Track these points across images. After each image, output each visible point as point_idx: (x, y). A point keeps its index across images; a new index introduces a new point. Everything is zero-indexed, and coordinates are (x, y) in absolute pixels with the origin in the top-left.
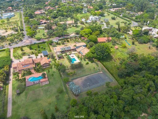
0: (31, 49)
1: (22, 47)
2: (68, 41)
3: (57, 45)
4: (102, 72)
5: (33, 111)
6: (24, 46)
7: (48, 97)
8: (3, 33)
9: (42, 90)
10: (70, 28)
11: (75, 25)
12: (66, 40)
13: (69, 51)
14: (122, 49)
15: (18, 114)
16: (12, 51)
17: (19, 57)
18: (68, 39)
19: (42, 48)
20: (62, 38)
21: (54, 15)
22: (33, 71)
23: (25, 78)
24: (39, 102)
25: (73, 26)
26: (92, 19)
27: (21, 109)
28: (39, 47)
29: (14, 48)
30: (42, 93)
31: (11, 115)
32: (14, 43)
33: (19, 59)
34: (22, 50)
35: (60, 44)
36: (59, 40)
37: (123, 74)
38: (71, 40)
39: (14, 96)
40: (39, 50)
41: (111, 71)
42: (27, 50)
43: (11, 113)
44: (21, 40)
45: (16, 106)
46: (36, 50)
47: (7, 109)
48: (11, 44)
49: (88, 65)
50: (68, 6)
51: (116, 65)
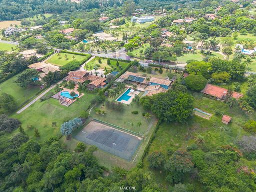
0: (109, 64)
2: (161, 72)
5: (31, 122)
10: (195, 53)
11: (206, 52)
12: (159, 69)
13: (140, 85)
15: (23, 116)
16: (92, 58)
17: (89, 69)
18: (163, 69)
19: (121, 67)
20: (158, 64)
22: (77, 87)
25: (202, 52)
27: (28, 114)
28: (118, 65)
29: (96, 57)
30: (53, 112)
32: (104, 52)
33: (87, 69)
34: (100, 62)
35: (144, 71)
36: (150, 65)
40: (115, 69)
41: (152, 148)
42: (104, 63)
44: (114, 51)
45: (30, 109)
46: (112, 67)
48: (100, 52)
49: (133, 116)
50: (252, 18)
51: (178, 145)
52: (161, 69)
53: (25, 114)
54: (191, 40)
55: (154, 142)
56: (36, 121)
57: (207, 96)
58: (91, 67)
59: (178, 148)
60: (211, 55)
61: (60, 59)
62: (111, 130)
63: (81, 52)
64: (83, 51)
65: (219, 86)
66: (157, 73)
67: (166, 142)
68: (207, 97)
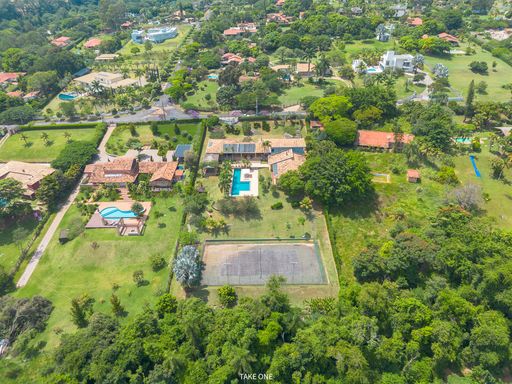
0: (156, 133)
1: (138, 124)
2: (267, 128)
3: (226, 135)
4: (312, 245)
5: (72, 292)
6: (144, 124)
7: (122, 268)
8: (114, 81)
9: (116, 246)
10: (300, 85)
11: (316, 79)
12: (261, 123)
13: (249, 158)
14: (435, 185)
15: (39, 287)
16: (111, 130)
17: (118, 151)
18: (268, 122)
19: (185, 135)
20: (254, 115)
21: (273, 41)
22: (124, 192)
23: (97, 206)
24: (96, 275)
25: (311, 81)
26: (388, 63)
27: (49, 278)
28: (178, 132)
29: (118, 125)
30: (112, 255)
31: (25, 283)
32: (127, 111)
33: (116, 154)
34: (134, 133)
35: (237, 133)
36: (240, 120)
37: (365, 268)
38: (277, 125)
39: (54, 244)
40: (176, 141)
41: (341, 250)
42: (145, 134)
43: (27, 280)
44: (147, 106)
45: (44, 267)
46: (167, 138)
47: (25, 268)
48: (118, 114)
49: (277, 213)
50: (341, 13)
51: (372, 233)
52: (264, 123)
53: (40, 282)
54: (277, 64)
55: (339, 240)
56: (82, 286)
57: (367, 148)
58: (121, 148)
59: (376, 236)
60: (327, 83)
61: (29, 145)
62: (253, 248)
63: (69, 121)
64: (73, 119)
65: (370, 129)
66: (260, 130)
67: (355, 235)
68: (365, 150)
